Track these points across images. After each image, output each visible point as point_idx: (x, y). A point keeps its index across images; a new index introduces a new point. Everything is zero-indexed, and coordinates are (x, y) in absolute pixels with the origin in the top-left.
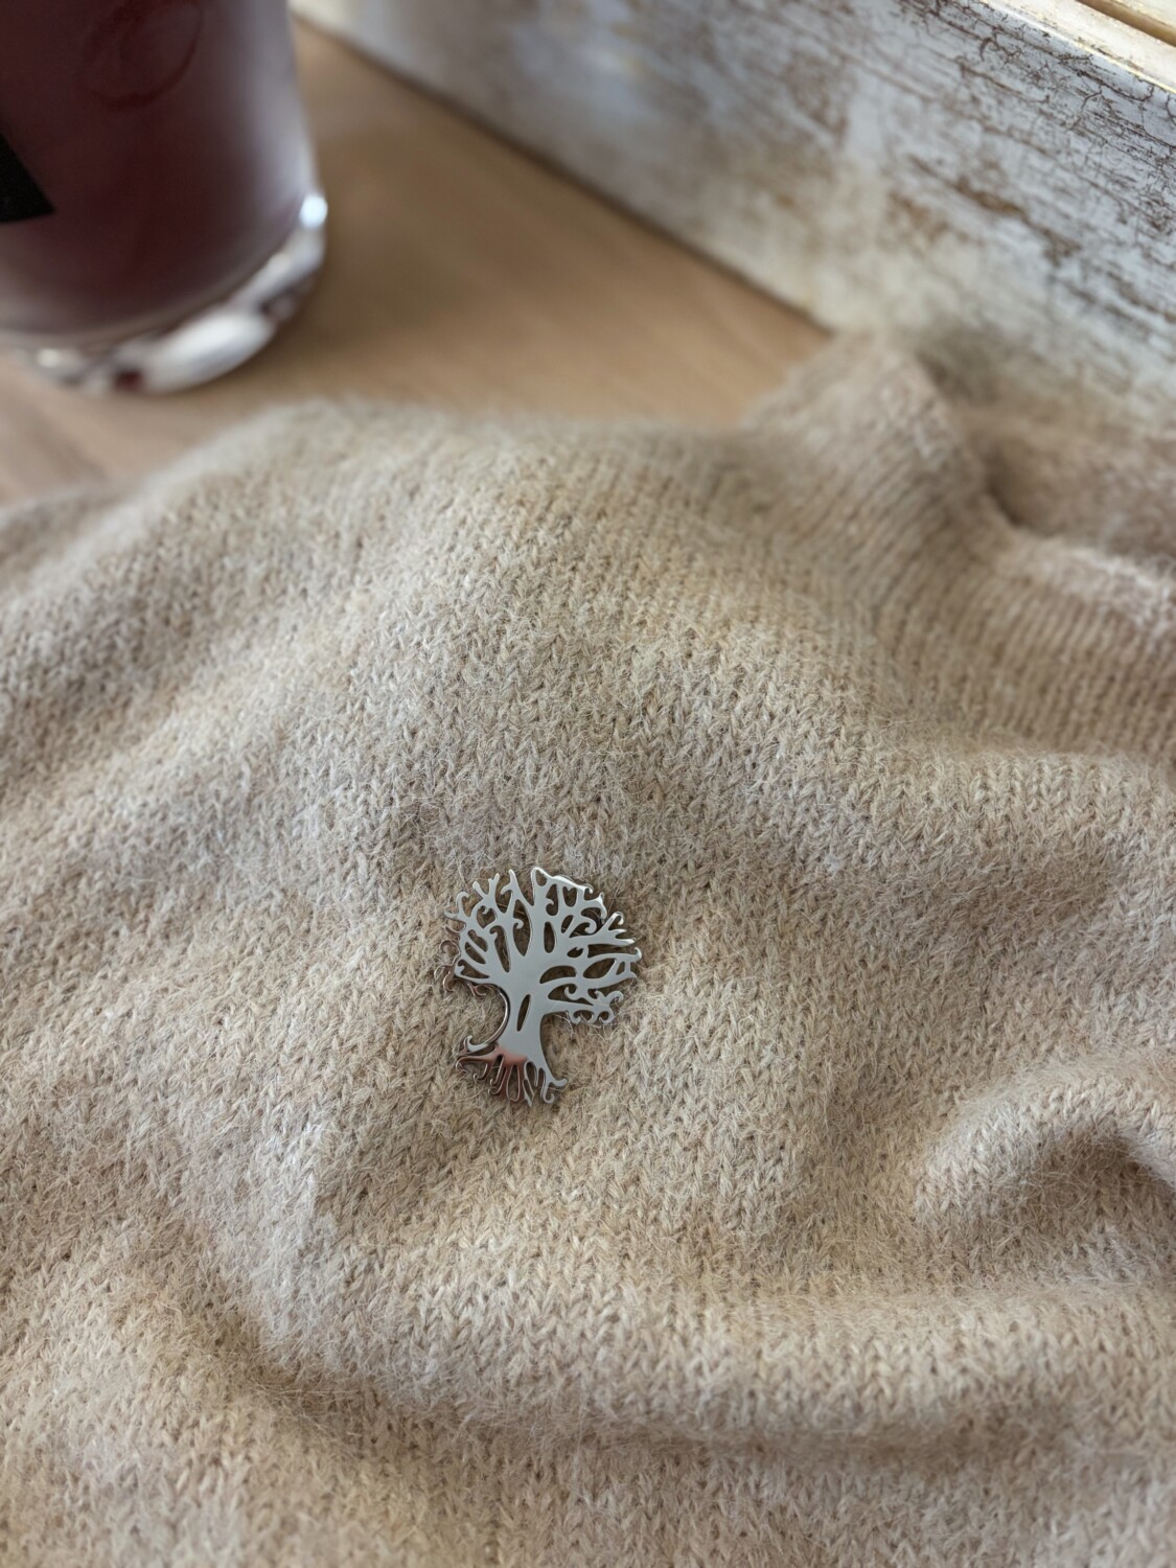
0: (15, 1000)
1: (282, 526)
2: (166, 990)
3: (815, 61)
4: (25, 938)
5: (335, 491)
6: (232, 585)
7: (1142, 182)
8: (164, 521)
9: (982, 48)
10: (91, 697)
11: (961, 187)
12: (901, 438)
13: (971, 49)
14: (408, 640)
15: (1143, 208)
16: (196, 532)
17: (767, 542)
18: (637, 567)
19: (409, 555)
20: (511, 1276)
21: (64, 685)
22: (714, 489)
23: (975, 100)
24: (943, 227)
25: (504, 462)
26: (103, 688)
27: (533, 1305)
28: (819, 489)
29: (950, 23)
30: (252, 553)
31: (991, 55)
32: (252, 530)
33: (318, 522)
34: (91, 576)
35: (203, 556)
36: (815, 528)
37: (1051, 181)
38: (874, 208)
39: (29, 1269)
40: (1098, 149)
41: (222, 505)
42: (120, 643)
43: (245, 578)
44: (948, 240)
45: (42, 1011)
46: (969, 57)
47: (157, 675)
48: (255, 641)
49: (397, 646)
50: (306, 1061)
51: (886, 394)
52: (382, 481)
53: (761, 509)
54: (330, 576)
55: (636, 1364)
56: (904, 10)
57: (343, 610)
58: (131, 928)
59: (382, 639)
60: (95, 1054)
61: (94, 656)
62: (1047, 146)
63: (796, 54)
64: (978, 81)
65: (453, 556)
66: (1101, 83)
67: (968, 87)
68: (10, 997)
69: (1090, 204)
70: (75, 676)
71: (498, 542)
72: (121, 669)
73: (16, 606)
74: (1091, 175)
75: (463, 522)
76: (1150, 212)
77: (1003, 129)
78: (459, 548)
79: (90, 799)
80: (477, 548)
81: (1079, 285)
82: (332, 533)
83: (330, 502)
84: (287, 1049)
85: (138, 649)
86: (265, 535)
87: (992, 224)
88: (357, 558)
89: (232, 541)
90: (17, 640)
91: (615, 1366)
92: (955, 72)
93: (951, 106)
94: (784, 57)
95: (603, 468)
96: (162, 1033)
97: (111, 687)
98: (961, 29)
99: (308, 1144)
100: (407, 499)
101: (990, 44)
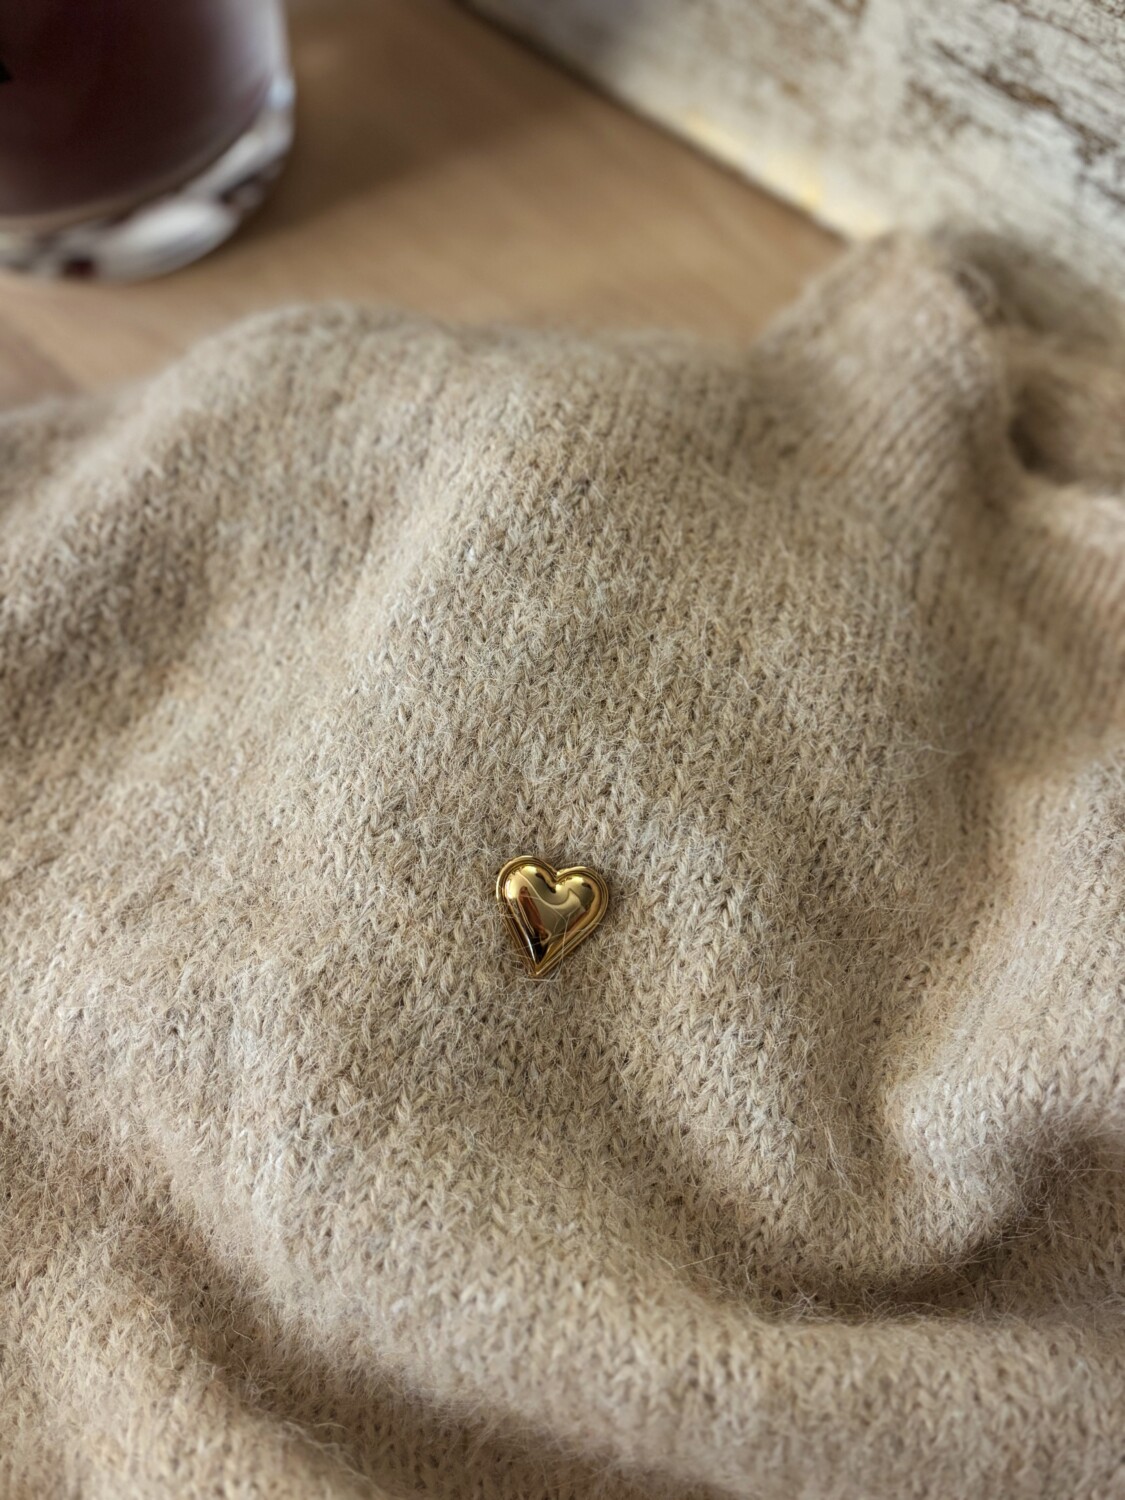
1: (280, 486)
12: (938, 368)
16: (182, 487)
17: (794, 494)
18: (657, 540)
21: (44, 655)
22: (737, 438)
30: (248, 517)
32: (246, 489)
35: (195, 518)
42: (107, 613)
43: (240, 547)
48: (253, 617)
49: (394, 624)
51: (921, 319)
61: (78, 625)
65: (457, 525)
70: (56, 646)
71: (508, 513)
72: (107, 640)
75: (470, 487)
78: (463, 517)
85: (126, 619)
89: (226, 502)
95: (622, 414)
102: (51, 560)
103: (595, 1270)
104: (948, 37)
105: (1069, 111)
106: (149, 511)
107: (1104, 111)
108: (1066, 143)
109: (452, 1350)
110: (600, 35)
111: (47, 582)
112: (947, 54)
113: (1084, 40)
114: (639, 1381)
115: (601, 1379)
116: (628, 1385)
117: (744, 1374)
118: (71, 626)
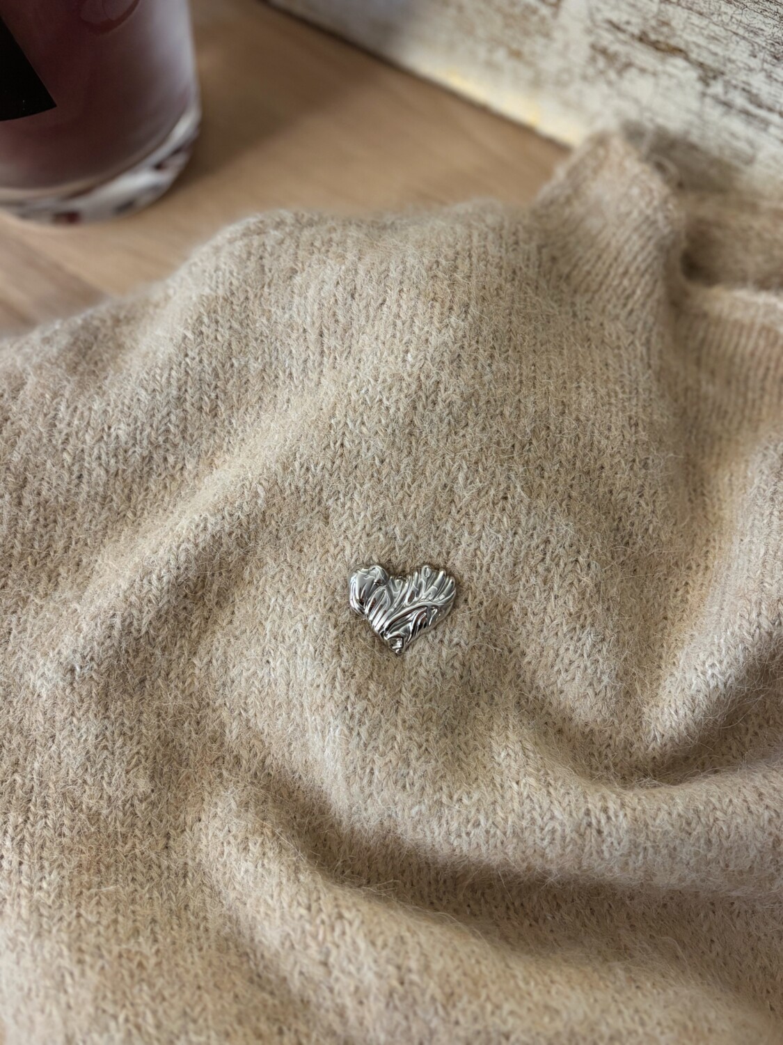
5: (296, 300)
6: (241, 378)
7: (769, 31)
10: (158, 466)
11: (642, 38)
15: (768, 47)
16: (206, 342)
21: (140, 459)
24: (629, 65)
30: (251, 354)
34: (144, 382)
37: (705, 32)
38: (580, 54)
40: (740, 11)
44: (632, 73)
47: (200, 446)
48: (263, 413)
49: (365, 403)
52: (329, 287)
57: (320, 383)
59: (353, 398)
61: (157, 438)
65: (397, 341)
69: (732, 46)
71: (426, 329)
72: (175, 446)
73: (97, 405)
74: (733, 27)
75: (398, 315)
76: (772, 49)
78: (398, 335)
80: (413, 333)
81: (722, 97)
87: (664, 61)
89: (235, 346)
97: (171, 459)
102: (135, 400)
103: (522, 774)
104: (614, 16)
105: (693, 56)
106: (188, 360)
107: (715, 54)
108: (693, 74)
109: (449, 833)
110: (388, 29)
111: (133, 413)
112: (615, 27)
113: (701, 14)
114: (559, 828)
115: (538, 831)
116: (553, 831)
117: (617, 816)
118: (153, 439)
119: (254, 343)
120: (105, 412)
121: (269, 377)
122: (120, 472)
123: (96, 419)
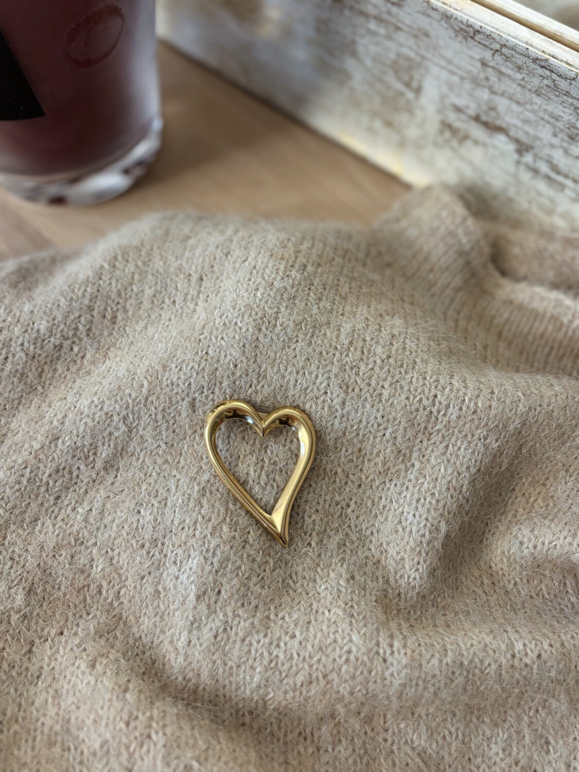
0: (29, 503)
1: (161, 270)
2: (109, 497)
3: (408, 59)
4: (32, 472)
5: (187, 254)
6: (137, 299)
7: (566, 117)
8: (102, 267)
9: (493, 54)
10: (65, 353)
11: (477, 119)
12: (452, 234)
13: (488, 55)
14: (230, 322)
15: (566, 130)
16: (117, 272)
17: (393, 281)
18: (337, 290)
19: (228, 284)
20: (297, 634)
21: (53, 347)
22: (368, 254)
23: (487, 79)
24: (466, 137)
25: (271, 240)
26: (72, 349)
27: (309, 647)
28: (414, 256)
29: (479, 43)
30: (147, 283)
31: (498, 57)
32: (146, 272)
33: (180, 268)
34: (65, 293)
35: (122, 284)
36: (414, 274)
37: (522, 117)
38: (433, 127)
39: (42, 640)
40: (546, 102)
41: (130, 259)
42: (80, 327)
43: (143, 296)
44: (469, 143)
45: (43, 509)
46: (487, 58)
47: (99, 342)
48: (149, 325)
49: (225, 324)
50: (186, 528)
51: (444, 214)
52: (211, 249)
53: (389, 265)
54: (186, 294)
55: (362, 672)
56: (456, 36)
57: (195, 311)
58: (87, 466)
59: (217, 321)
60: (75, 530)
61: (67, 333)
62: (521, 101)
63: (399, 55)
64: (490, 70)
65: (251, 283)
66: (552, 71)
67: (484, 72)
68: (27, 502)
69: (540, 128)
70: (58, 343)
71: (273, 276)
72: (81, 340)
73: (27, 308)
74: (541, 114)
75: (255, 267)
76: (569, 132)
77: (500, 92)
78: (253, 280)
79: (64, 401)
80: (264, 278)
81: (532, 165)
82: (187, 274)
83: (184, 259)
84: (176, 523)
85: (89, 330)
86: (153, 275)
87: (491, 136)
88: (200, 286)
89: (136, 277)
90: (29, 325)
91: (352, 674)
92: (479, 65)
93: (475, 81)
94: (392, 56)
95: (316, 243)
96: (110, 518)
97: (76, 349)
98: (484, 45)
99: (191, 569)
100: (224, 258)
101: (498, 53)
102: (56, 304)
105: (512, 134)
106: (101, 282)
107: (528, 133)
108: (511, 147)
111: (54, 314)
112: (458, 110)
113: (518, 103)
118: (64, 333)
119: (150, 277)
120: (32, 312)
121: (158, 301)
122: (36, 356)
123: (25, 317)
